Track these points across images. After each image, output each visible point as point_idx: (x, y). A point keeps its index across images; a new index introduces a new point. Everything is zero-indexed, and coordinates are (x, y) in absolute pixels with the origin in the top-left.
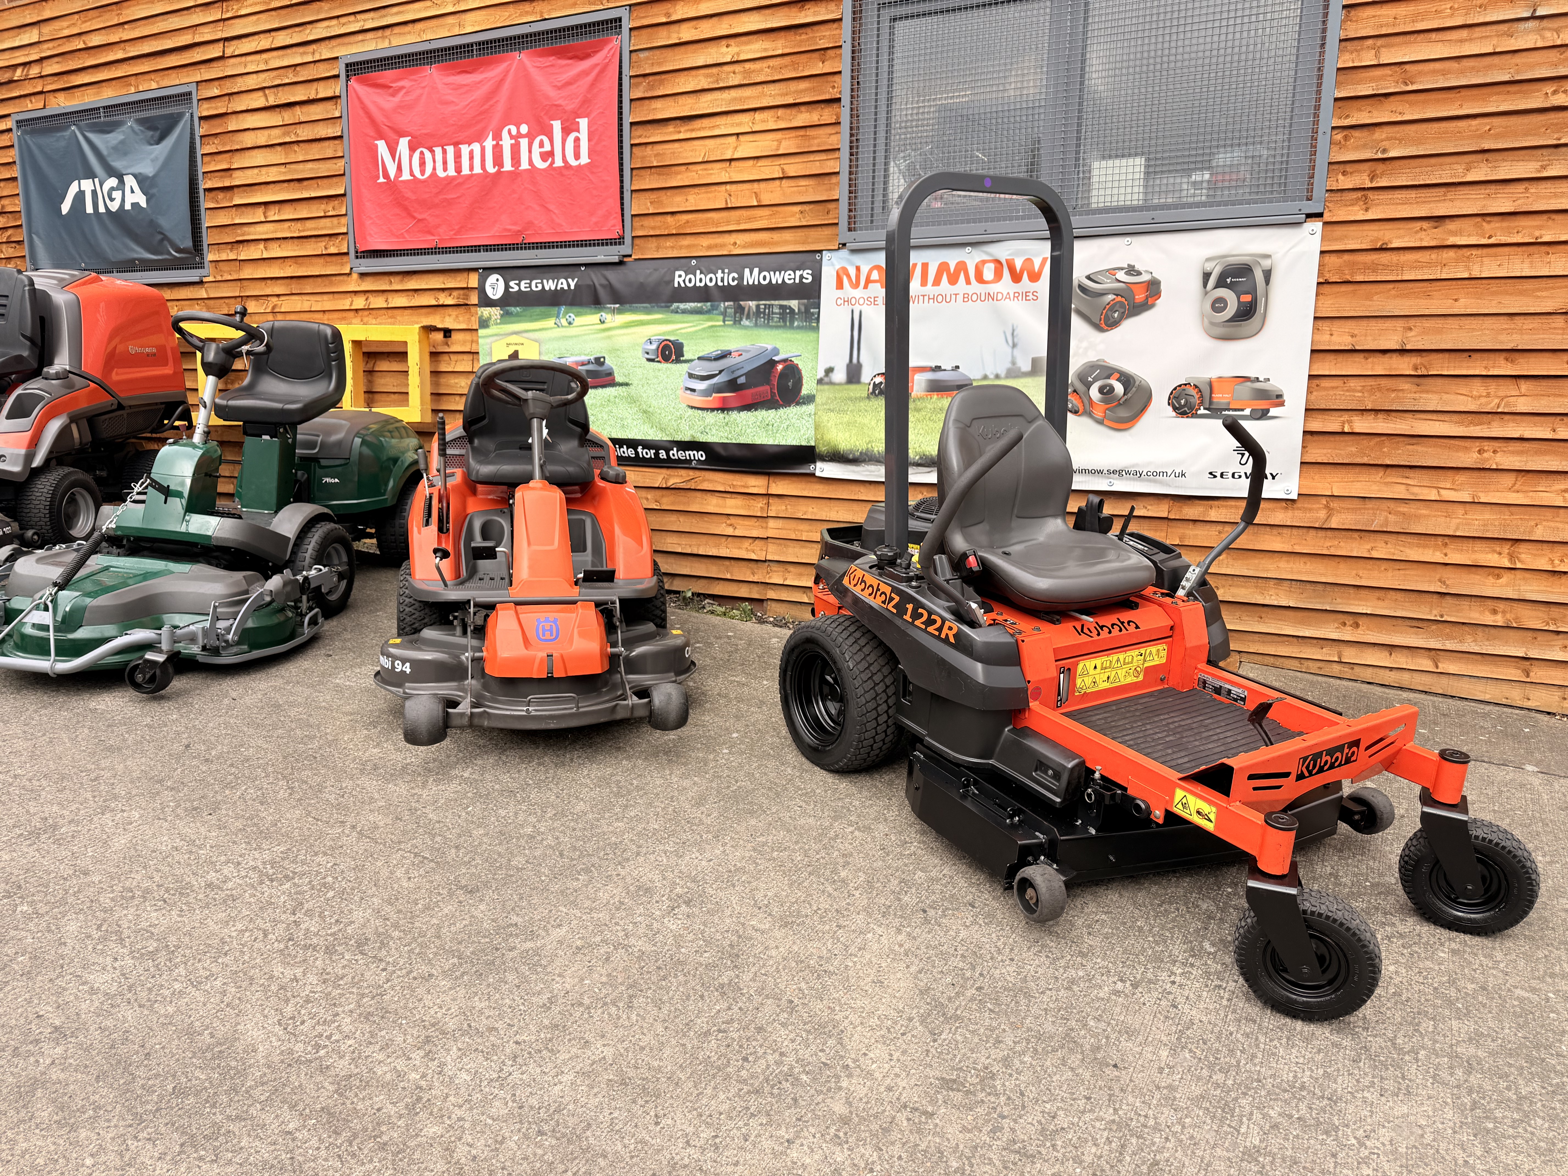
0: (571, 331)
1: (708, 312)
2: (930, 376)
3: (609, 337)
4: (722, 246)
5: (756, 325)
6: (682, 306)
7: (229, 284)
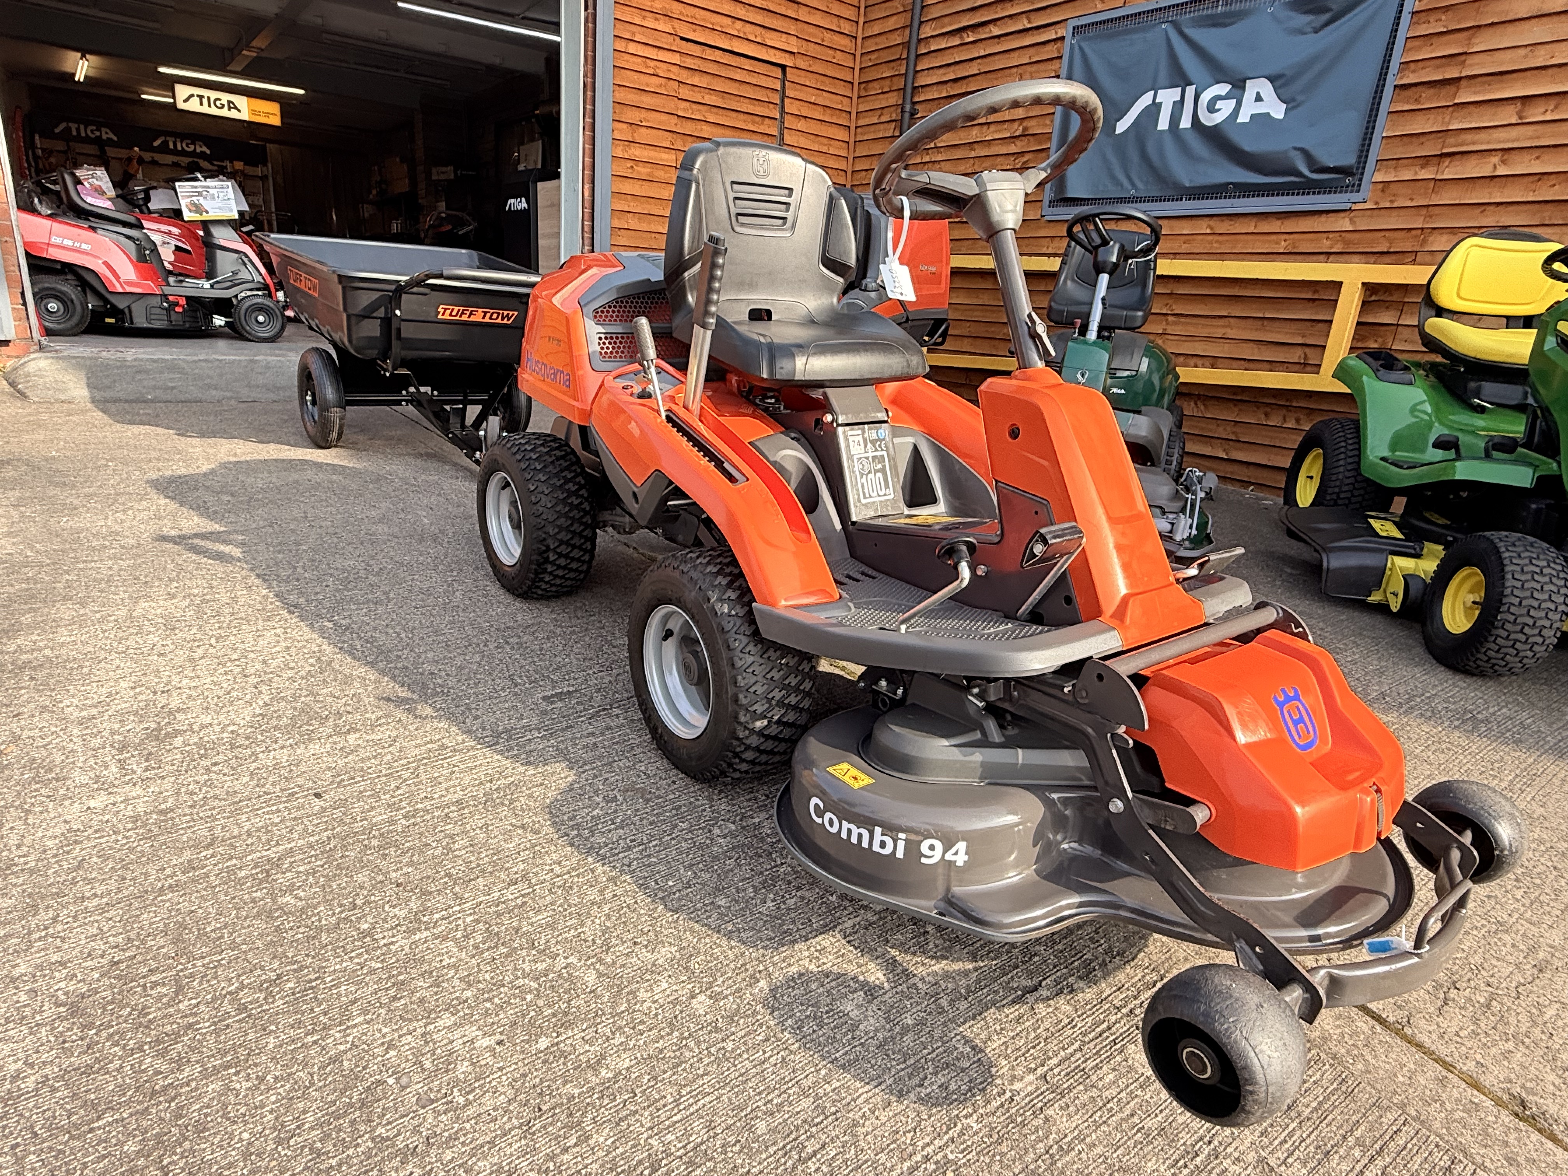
7: (1402, 212)
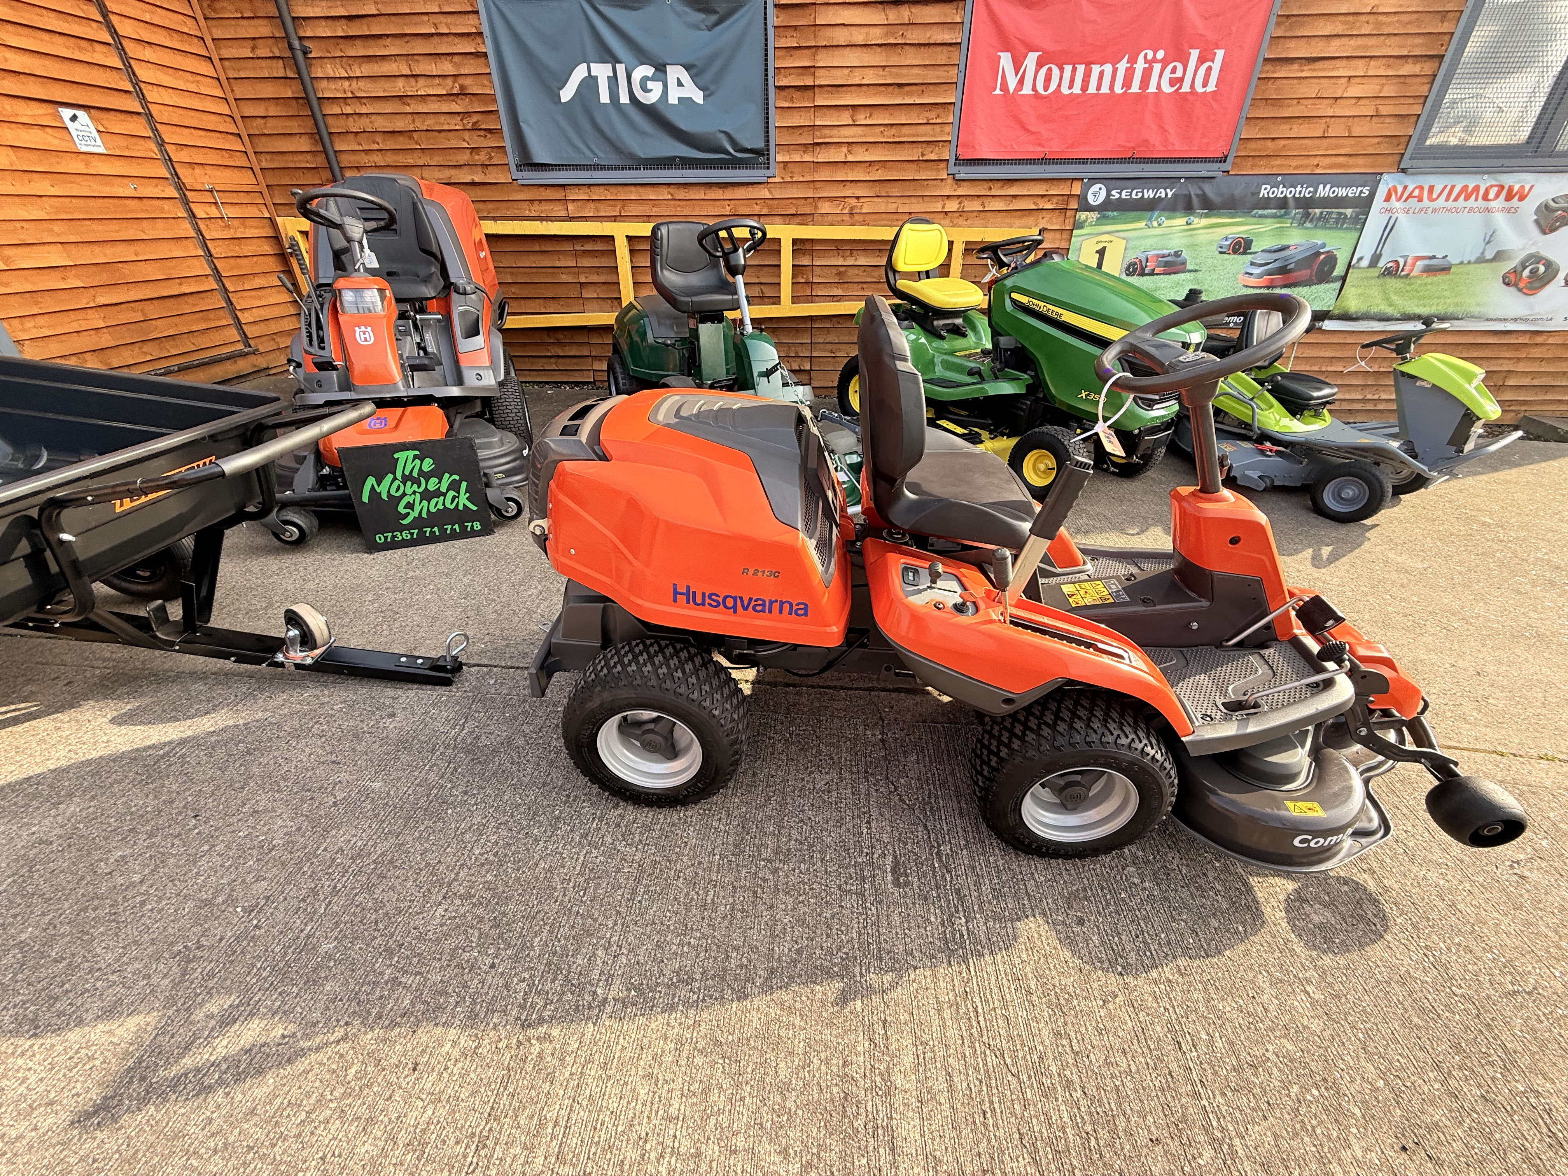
0: (1159, 231)
1: (1281, 216)
2: (1427, 262)
3: (1191, 236)
4: (1306, 166)
5: (1315, 227)
6: (1260, 212)
7: (799, 185)
